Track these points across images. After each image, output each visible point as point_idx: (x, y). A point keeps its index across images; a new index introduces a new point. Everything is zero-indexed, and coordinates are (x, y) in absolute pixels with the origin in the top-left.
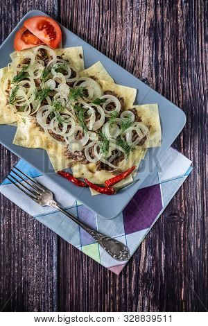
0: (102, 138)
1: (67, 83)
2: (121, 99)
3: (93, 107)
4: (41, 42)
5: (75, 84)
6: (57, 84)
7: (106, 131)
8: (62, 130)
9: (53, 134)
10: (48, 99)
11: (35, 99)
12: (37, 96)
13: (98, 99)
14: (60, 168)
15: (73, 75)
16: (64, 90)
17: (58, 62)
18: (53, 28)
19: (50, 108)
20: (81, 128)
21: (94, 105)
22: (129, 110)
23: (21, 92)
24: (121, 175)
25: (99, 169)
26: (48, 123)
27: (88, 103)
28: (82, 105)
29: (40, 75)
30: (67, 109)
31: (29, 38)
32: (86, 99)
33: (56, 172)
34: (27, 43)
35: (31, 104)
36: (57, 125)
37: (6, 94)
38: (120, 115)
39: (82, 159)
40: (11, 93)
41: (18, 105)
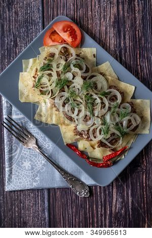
0: (104, 123)
1: (81, 77)
2: (122, 93)
3: (100, 98)
4: (65, 41)
5: (88, 77)
6: (74, 77)
7: (108, 118)
11: (56, 87)
12: (57, 84)
13: (105, 92)
14: (70, 142)
15: (87, 71)
16: (78, 82)
17: (76, 59)
18: (75, 32)
19: (66, 94)
20: (88, 113)
21: (100, 96)
22: (127, 103)
24: (115, 153)
25: (99, 147)
26: (64, 105)
27: (96, 94)
28: (91, 95)
29: (61, 68)
30: (80, 97)
31: (55, 37)
32: (95, 91)
34: (53, 41)
35: (52, 90)
37: (33, 79)
38: (120, 106)
39: (87, 137)
40: (37, 79)
41: (42, 89)
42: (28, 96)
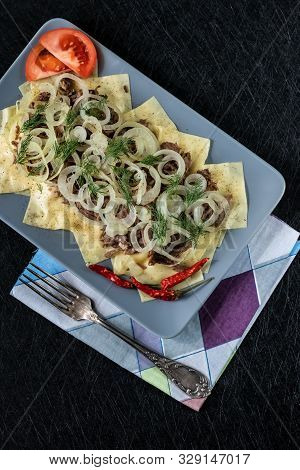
0: (156, 216)
1: (103, 132)
2: (187, 155)
3: (143, 169)
4: (66, 67)
5: (117, 132)
6: (89, 134)
8: (96, 204)
9: (82, 210)
10: (75, 156)
11: (56, 157)
12: (58, 152)
13: (151, 157)
14: (95, 260)
15: (114, 119)
16: (98, 144)
17: (90, 99)
18: (84, 47)
19: (78, 169)
20: (124, 202)
22: (198, 172)
23: (35, 146)
25: (152, 263)
26: (75, 191)
27: (135, 162)
28: (127, 166)
29: (63, 120)
30: (104, 171)
31: (47, 61)
32: (132, 156)
33: (88, 265)
34: (45, 70)
35: (49, 164)
36: (88, 197)
37: (13, 147)
38: (184, 180)
39: (126, 247)
40: (19, 147)
41: (31, 165)
42: (7, 180)
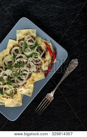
0: (31, 56)
1: (5, 71)
2: (14, 46)
3: (17, 59)
5: (6, 67)
6: (5, 75)
7: (28, 54)
8: (26, 74)
9: (28, 78)
10: (12, 79)
11: (12, 85)
12: (10, 84)
13: (13, 57)
14: (43, 75)
16: (8, 72)
19: (16, 79)
20: (26, 66)
22: (19, 43)
23: (8, 92)
24: (48, 48)
25: (45, 58)
26: (22, 80)
27: (15, 61)
28: (16, 64)
29: (1, 83)
30: (17, 71)
32: (13, 62)
33: (45, 78)
35: (14, 88)
36: (24, 76)
37: (8, 98)
38: (21, 47)
39: (40, 66)
40: (8, 96)
41: (14, 93)
42: (18, 101)
